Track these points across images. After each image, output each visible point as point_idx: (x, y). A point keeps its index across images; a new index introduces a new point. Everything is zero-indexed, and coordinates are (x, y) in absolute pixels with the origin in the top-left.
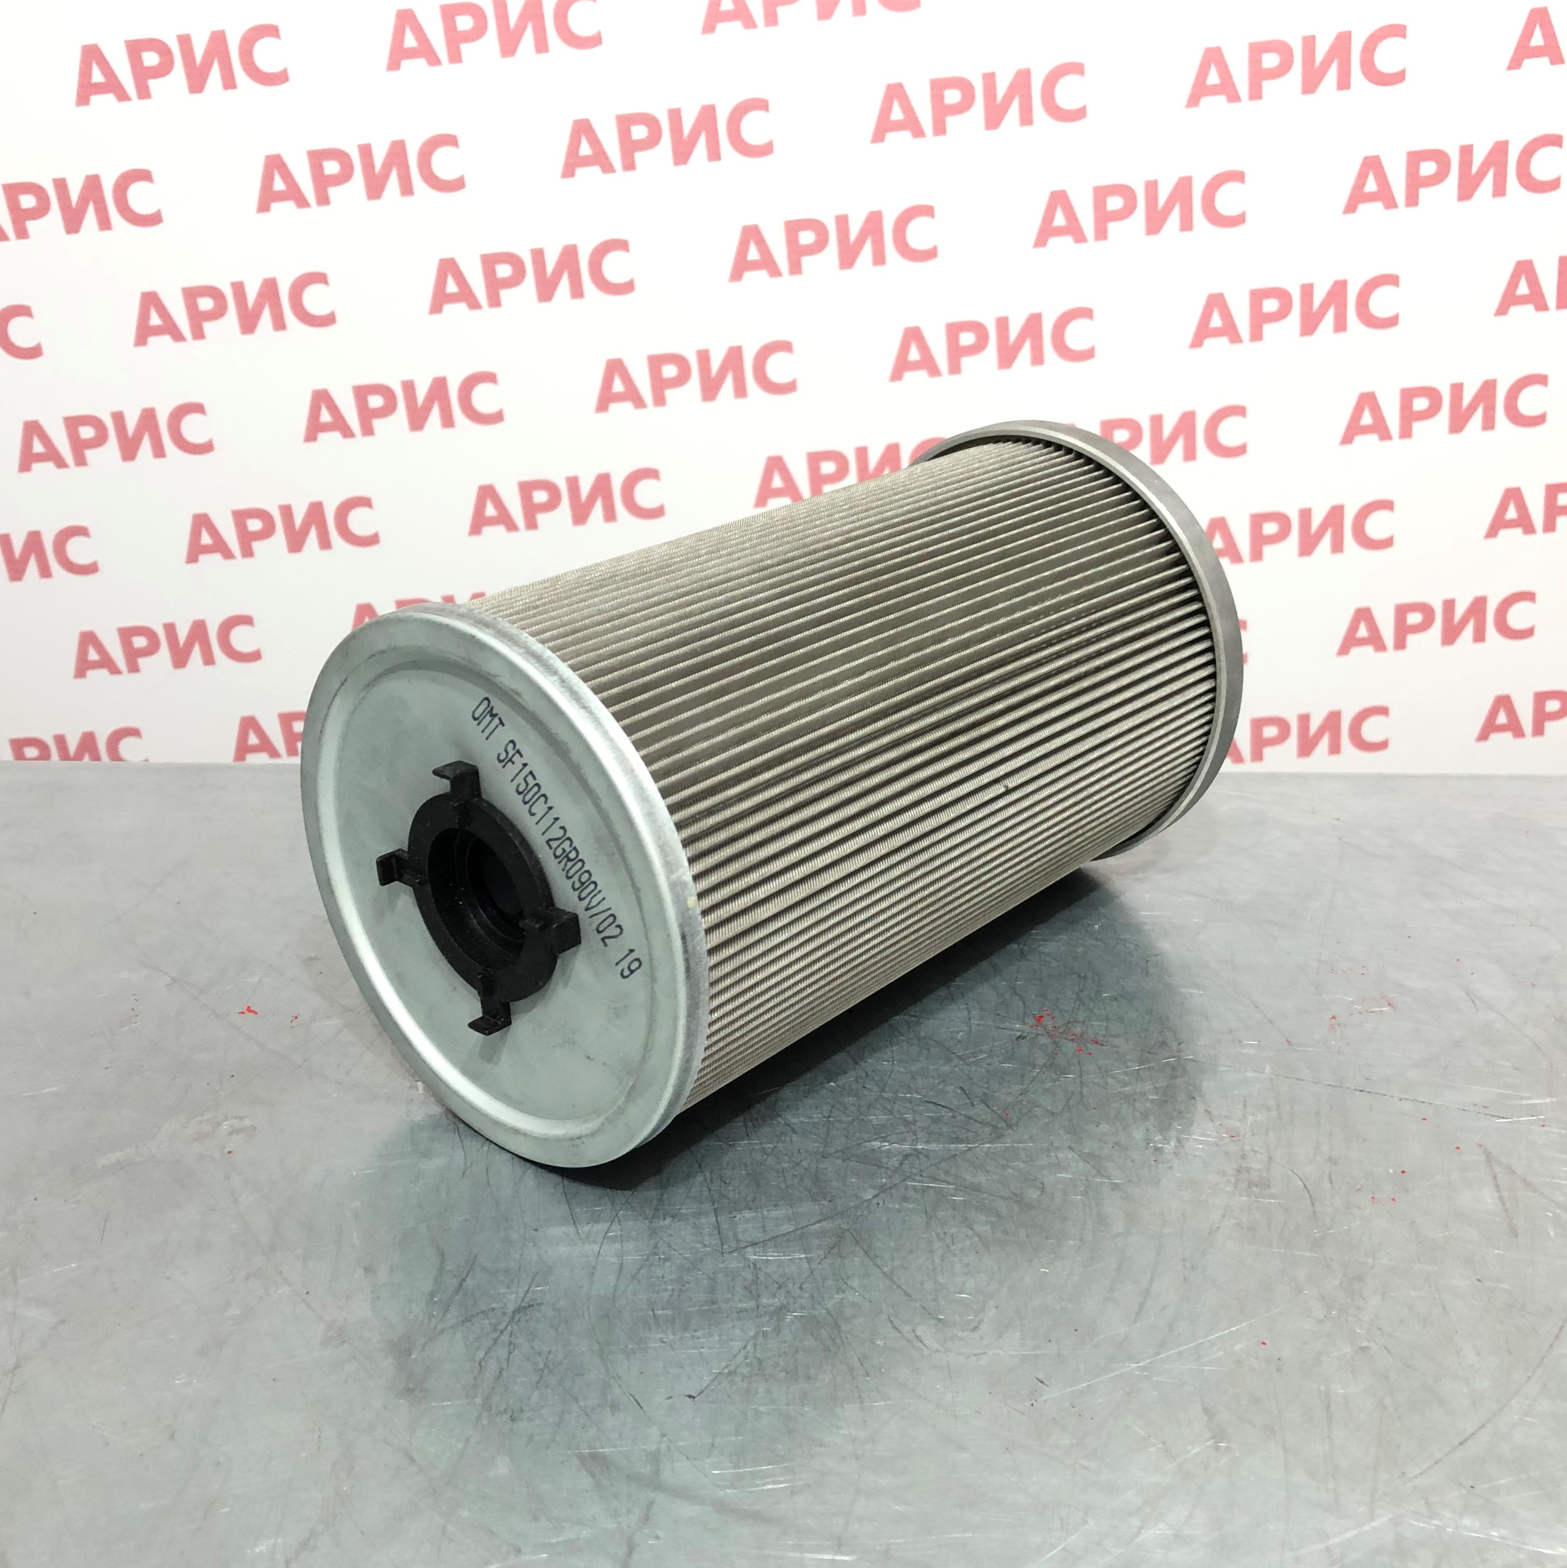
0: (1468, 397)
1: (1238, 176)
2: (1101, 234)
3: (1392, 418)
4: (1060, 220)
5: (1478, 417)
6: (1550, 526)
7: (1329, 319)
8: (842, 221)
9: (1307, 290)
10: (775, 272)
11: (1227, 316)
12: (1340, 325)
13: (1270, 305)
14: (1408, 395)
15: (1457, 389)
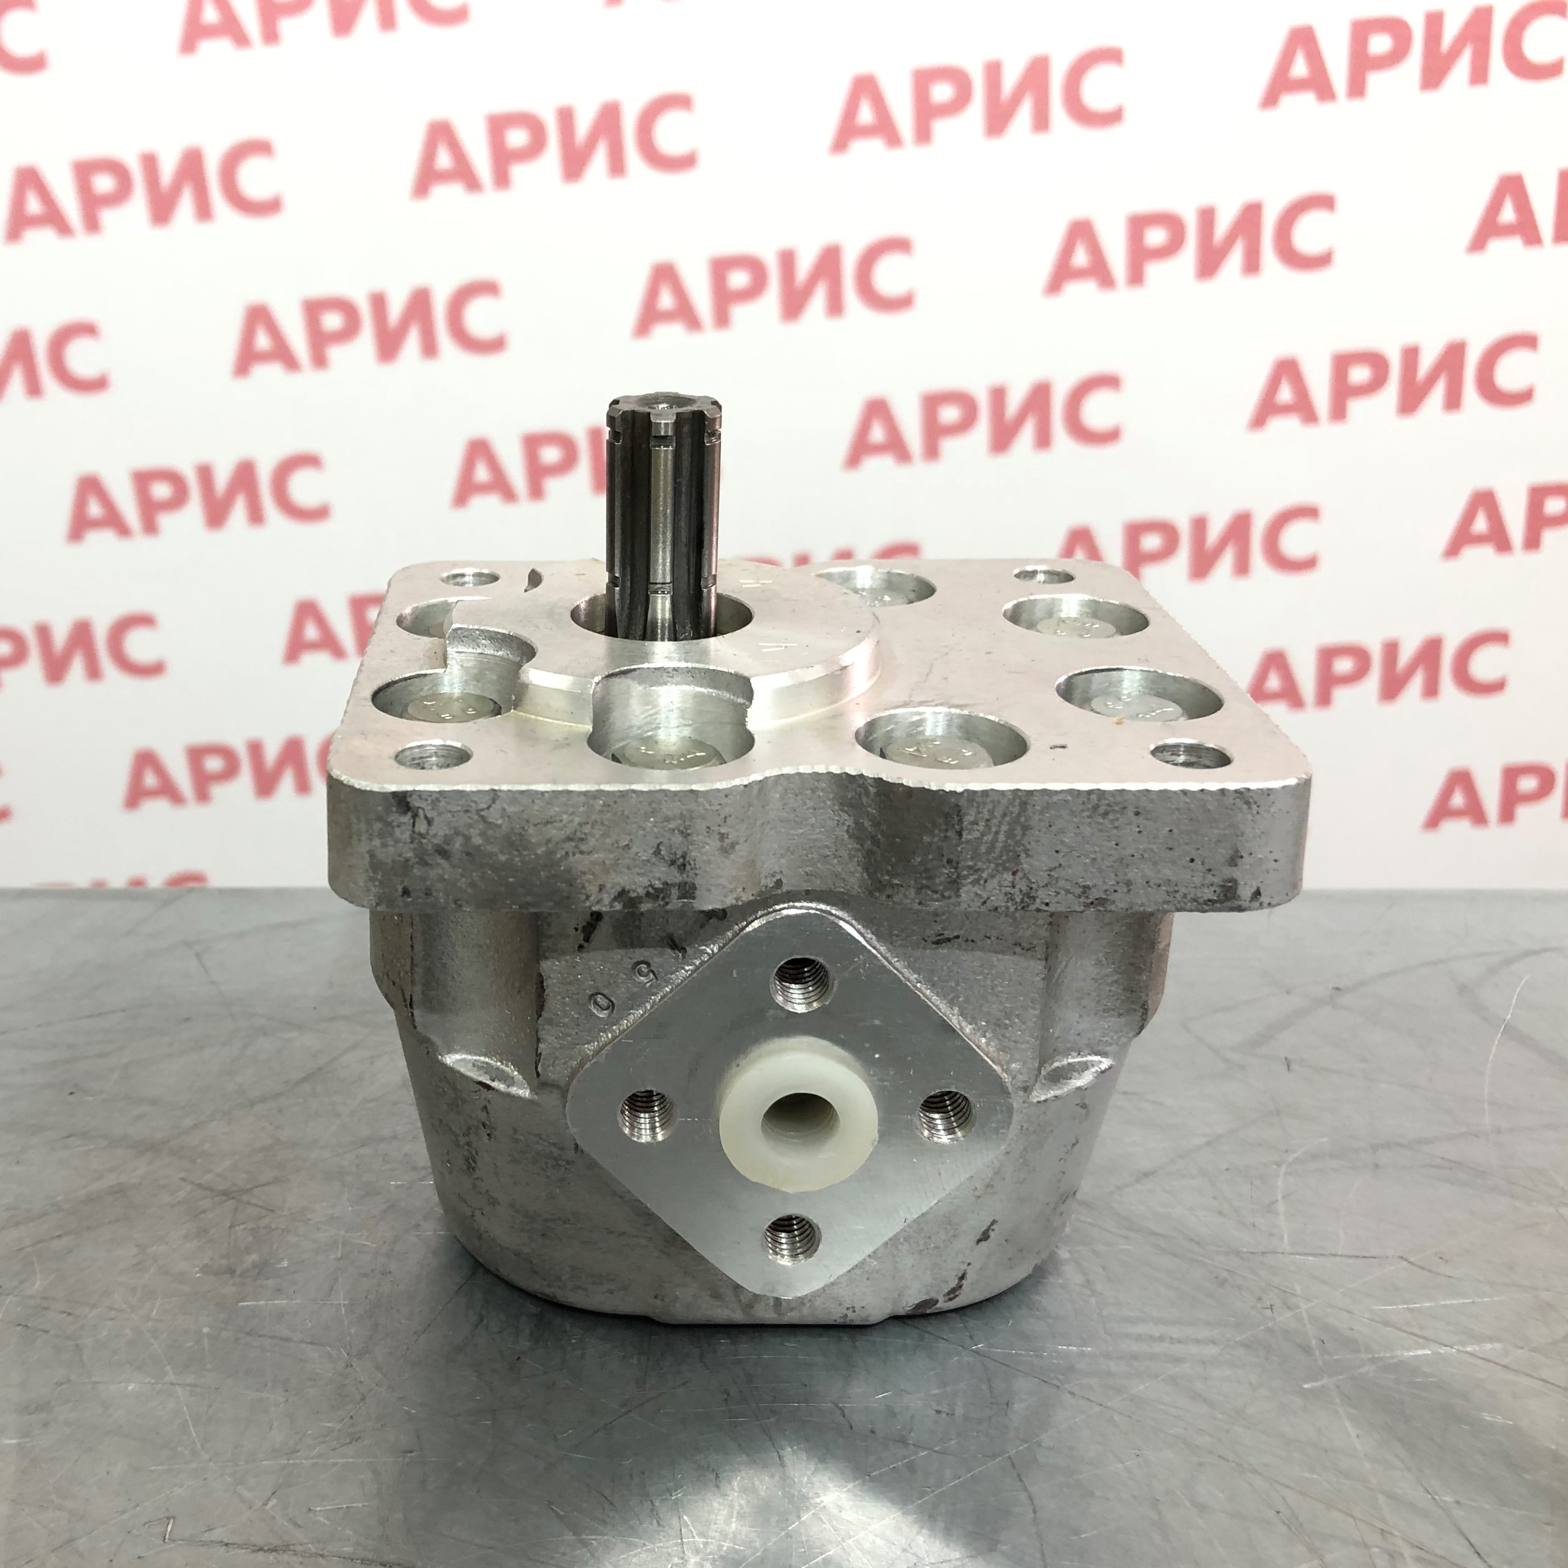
0: (1426, 364)
1: (1113, 55)
2: (923, 134)
3: (1321, 395)
4: (866, 115)
5: (1438, 393)
6: (1532, 542)
7: (1236, 257)
8: (566, 117)
9: (1207, 217)
10: (473, 184)
11: (1096, 251)
12: (1252, 265)
13: (1156, 237)
14: (1342, 363)
15: (1411, 355)
